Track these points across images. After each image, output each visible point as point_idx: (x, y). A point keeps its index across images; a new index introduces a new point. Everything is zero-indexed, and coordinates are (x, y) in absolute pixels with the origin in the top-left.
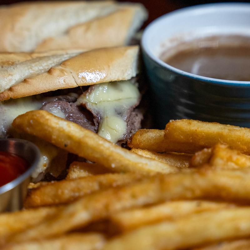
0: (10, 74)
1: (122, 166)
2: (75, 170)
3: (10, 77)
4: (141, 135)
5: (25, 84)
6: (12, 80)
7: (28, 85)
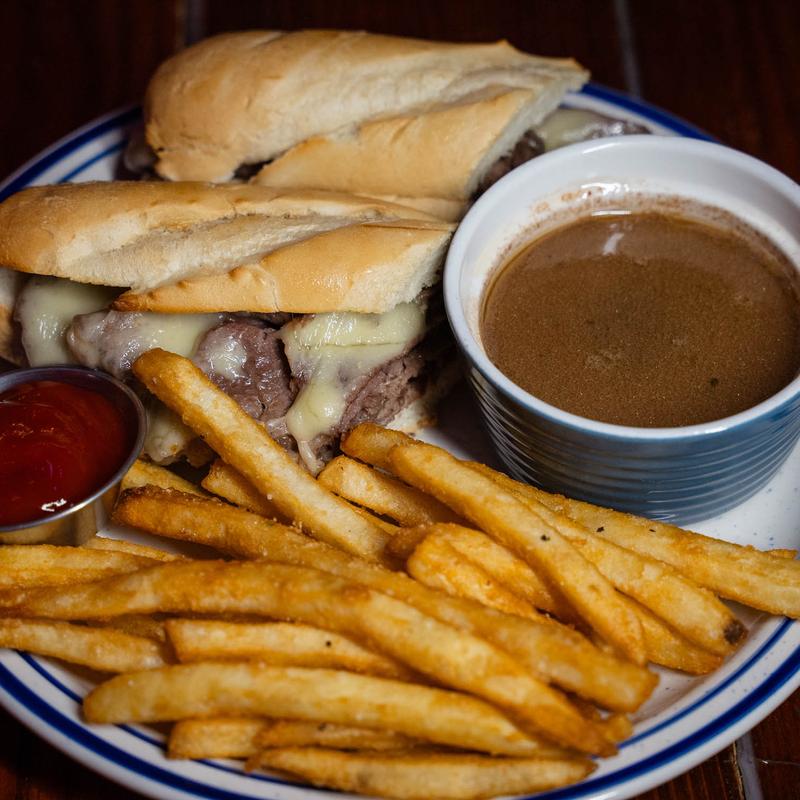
0: (162, 260)
1: (283, 502)
2: (218, 474)
3: (161, 266)
4: (364, 434)
5: (180, 291)
6: (164, 271)
7: (184, 293)
